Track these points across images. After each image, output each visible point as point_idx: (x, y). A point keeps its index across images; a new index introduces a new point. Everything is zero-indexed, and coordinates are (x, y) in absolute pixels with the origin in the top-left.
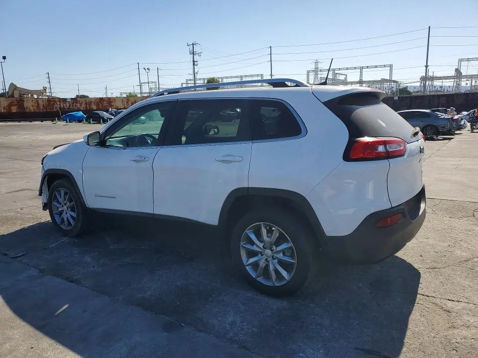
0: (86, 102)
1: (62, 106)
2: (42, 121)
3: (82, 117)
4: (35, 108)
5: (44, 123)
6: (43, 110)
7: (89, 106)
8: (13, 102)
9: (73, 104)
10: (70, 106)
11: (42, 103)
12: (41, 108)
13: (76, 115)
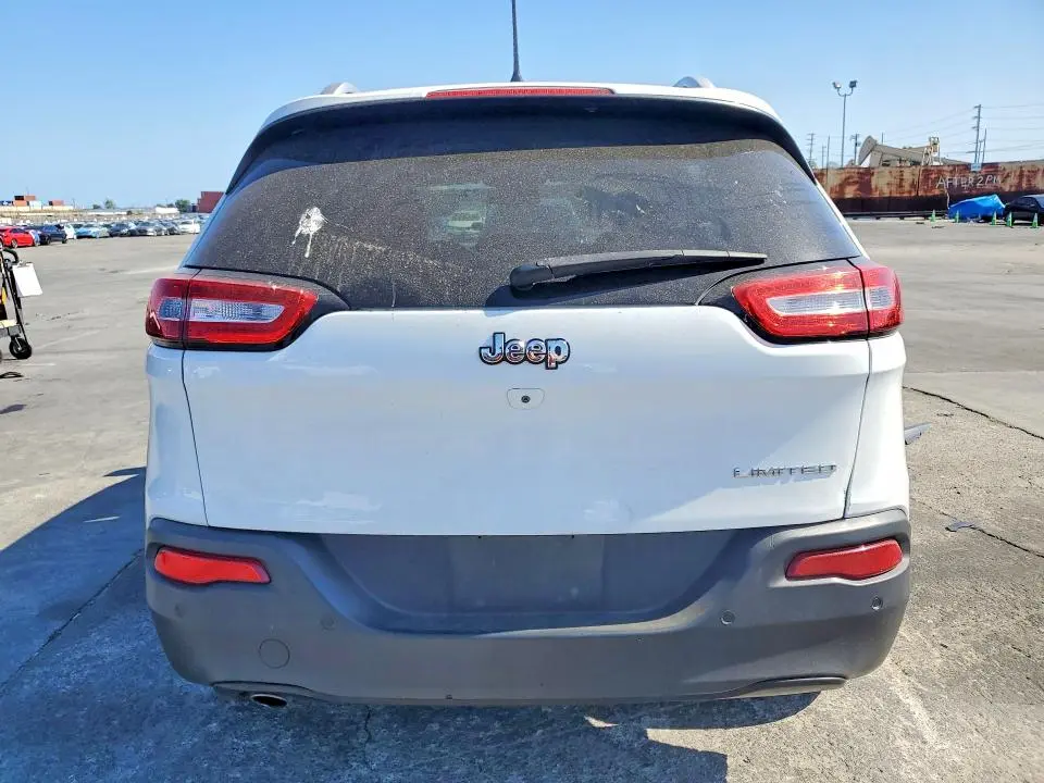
0: (1022, 172)
1: (956, 183)
2: (902, 218)
3: (995, 208)
4: (894, 188)
5: (908, 221)
6: (910, 192)
7: (1029, 181)
8: (852, 177)
9: (985, 176)
10: (976, 181)
11: (911, 177)
12: (907, 186)
13: (980, 203)
